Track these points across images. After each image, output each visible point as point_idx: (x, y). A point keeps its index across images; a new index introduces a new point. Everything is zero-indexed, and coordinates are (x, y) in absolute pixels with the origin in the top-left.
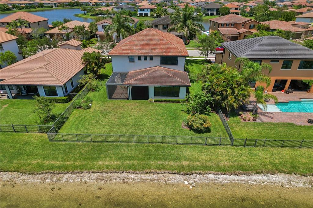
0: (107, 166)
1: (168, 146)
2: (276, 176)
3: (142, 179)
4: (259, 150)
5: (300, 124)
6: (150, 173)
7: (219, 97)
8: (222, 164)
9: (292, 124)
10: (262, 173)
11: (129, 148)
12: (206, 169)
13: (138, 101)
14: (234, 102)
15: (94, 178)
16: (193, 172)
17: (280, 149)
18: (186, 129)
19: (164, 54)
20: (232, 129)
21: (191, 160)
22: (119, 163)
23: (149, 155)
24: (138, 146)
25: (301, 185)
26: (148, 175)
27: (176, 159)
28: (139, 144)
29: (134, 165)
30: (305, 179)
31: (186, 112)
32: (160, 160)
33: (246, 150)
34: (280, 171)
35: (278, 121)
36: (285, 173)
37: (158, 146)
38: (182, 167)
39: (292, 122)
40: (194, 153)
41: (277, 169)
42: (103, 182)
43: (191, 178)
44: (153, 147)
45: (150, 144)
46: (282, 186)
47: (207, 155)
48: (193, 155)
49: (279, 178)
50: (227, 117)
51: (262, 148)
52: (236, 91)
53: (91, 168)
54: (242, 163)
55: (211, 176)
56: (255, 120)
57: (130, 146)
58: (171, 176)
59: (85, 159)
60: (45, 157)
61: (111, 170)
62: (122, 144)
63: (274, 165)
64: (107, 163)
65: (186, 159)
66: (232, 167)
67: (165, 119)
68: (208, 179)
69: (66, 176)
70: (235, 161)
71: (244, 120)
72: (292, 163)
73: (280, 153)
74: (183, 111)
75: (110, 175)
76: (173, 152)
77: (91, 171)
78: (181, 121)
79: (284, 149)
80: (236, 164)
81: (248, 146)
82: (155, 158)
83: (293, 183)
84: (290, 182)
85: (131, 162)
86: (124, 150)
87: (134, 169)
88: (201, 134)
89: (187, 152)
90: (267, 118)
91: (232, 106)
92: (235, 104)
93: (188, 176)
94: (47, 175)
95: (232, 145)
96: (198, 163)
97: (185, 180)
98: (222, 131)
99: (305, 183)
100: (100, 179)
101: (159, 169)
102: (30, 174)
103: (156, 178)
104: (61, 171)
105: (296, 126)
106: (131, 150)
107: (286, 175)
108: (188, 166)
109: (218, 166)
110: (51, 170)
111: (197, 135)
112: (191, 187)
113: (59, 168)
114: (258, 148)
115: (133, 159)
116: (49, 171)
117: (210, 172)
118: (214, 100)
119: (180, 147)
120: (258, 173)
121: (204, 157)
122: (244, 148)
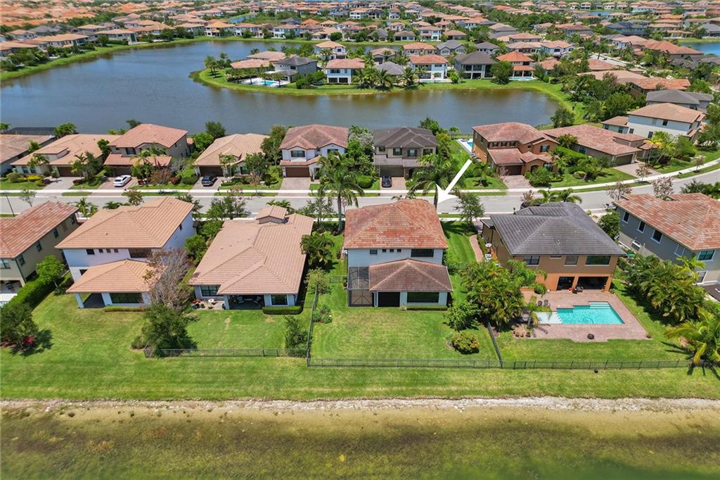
0: (375, 392)
1: (435, 370)
2: (542, 399)
3: (413, 405)
4: (529, 373)
5: (578, 340)
6: (420, 398)
7: (487, 310)
8: (490, 388)
9: (569, 341)
10: (529, 396)
11: (393, 373)
12: (475, 393)
13: (386, 309)
14: (505, 316)
15: (366, 404)
16: (462, 397)
17: (550, 371)
18: (451, 349)
19: (415, 245)
20: (502, 348)
21: (460, 385)
22: (387, 389)
23: (415, 381)
24: (402, 370)
25: (565, 407)
26: (418, 400)
27: (445, 384)
28: (403, 368)
29: (402, 391)
30: (570, 401)
31: (449, 325)
32: (428, 385)
33: (515, 373)
34: (547, 394)
35: (555, 337)
36: (552, 395)
37: (424, 371)
38: (451, 393)
39: (569, 337)
40: (462, 377)
41: (544, 392)
42: (376, 408)
43: (460, 403)
44: (418, 371)
45: (414, 368)
46: (547, 408)
47: (476, 379)
48: (461, 380)
49: (545, 401)
50: (498, 331)
51: (532, 370)
52: (506, 304)
53: (360, 395)
54: (510, 387)
55: (480, 401)
56: (528, 335)
57: (393, 371)
58: (441, 401)
59: (352, 385)
60: (311, 385)
61: (381, 396)
62: (385, 368)
63: (542, 388)
64: (375, 390)
65: (454, 384)
66: (500, 391)
67: (425, 336)
68: (477, 403)
69: (339, 403)
70: (503, 385)
71: (516, 336)
72: (559, 386)
73: (549, 376)
74: (445, 323)
75: (381, 401)
76: (440, 377)
77: (361, 398)
78: (444, 338)
79: (554, 370)
80: (504, 388)
81: (518, 368)
82: (423, 384)
83: (558, 405)
84: (555, 404)
85: (400, 388)
86: (389, 376)
87: (404, 395)
88: (468, 355)
89: (455, 376)
90: (543, 332)
91: (503, 320)
92: (505, 318)
93: (458, 401)
94: (319, 402)
95: (502, 367)
96: (467, 388)
97: (455, 405)
98: (491, 350)
99: (569, 405)
100: (372, 406)
101: (428, 395)
102: (302, 402)
103: (427, 403)
104: (332, 398)
105: (573, 342)
106: (397, 376)
107: (553, 398)
108: (457, 391)
109: (487, 390)
110: (322, 397)
111: (464, 356)
112: (461, 411)
113: (328, 395)
114: (528, 371)
115: (400, 384)
116: (321, 398)
117: (478, 396)
118: (481, 313)
119: (446, 371)
120: (525, 396)
121: (472, 381)
122: (513, 370)
